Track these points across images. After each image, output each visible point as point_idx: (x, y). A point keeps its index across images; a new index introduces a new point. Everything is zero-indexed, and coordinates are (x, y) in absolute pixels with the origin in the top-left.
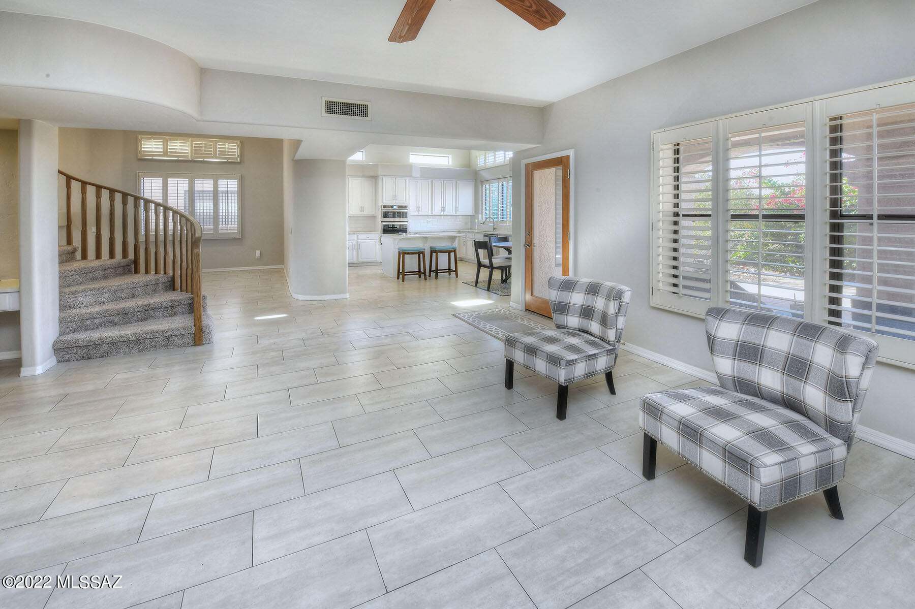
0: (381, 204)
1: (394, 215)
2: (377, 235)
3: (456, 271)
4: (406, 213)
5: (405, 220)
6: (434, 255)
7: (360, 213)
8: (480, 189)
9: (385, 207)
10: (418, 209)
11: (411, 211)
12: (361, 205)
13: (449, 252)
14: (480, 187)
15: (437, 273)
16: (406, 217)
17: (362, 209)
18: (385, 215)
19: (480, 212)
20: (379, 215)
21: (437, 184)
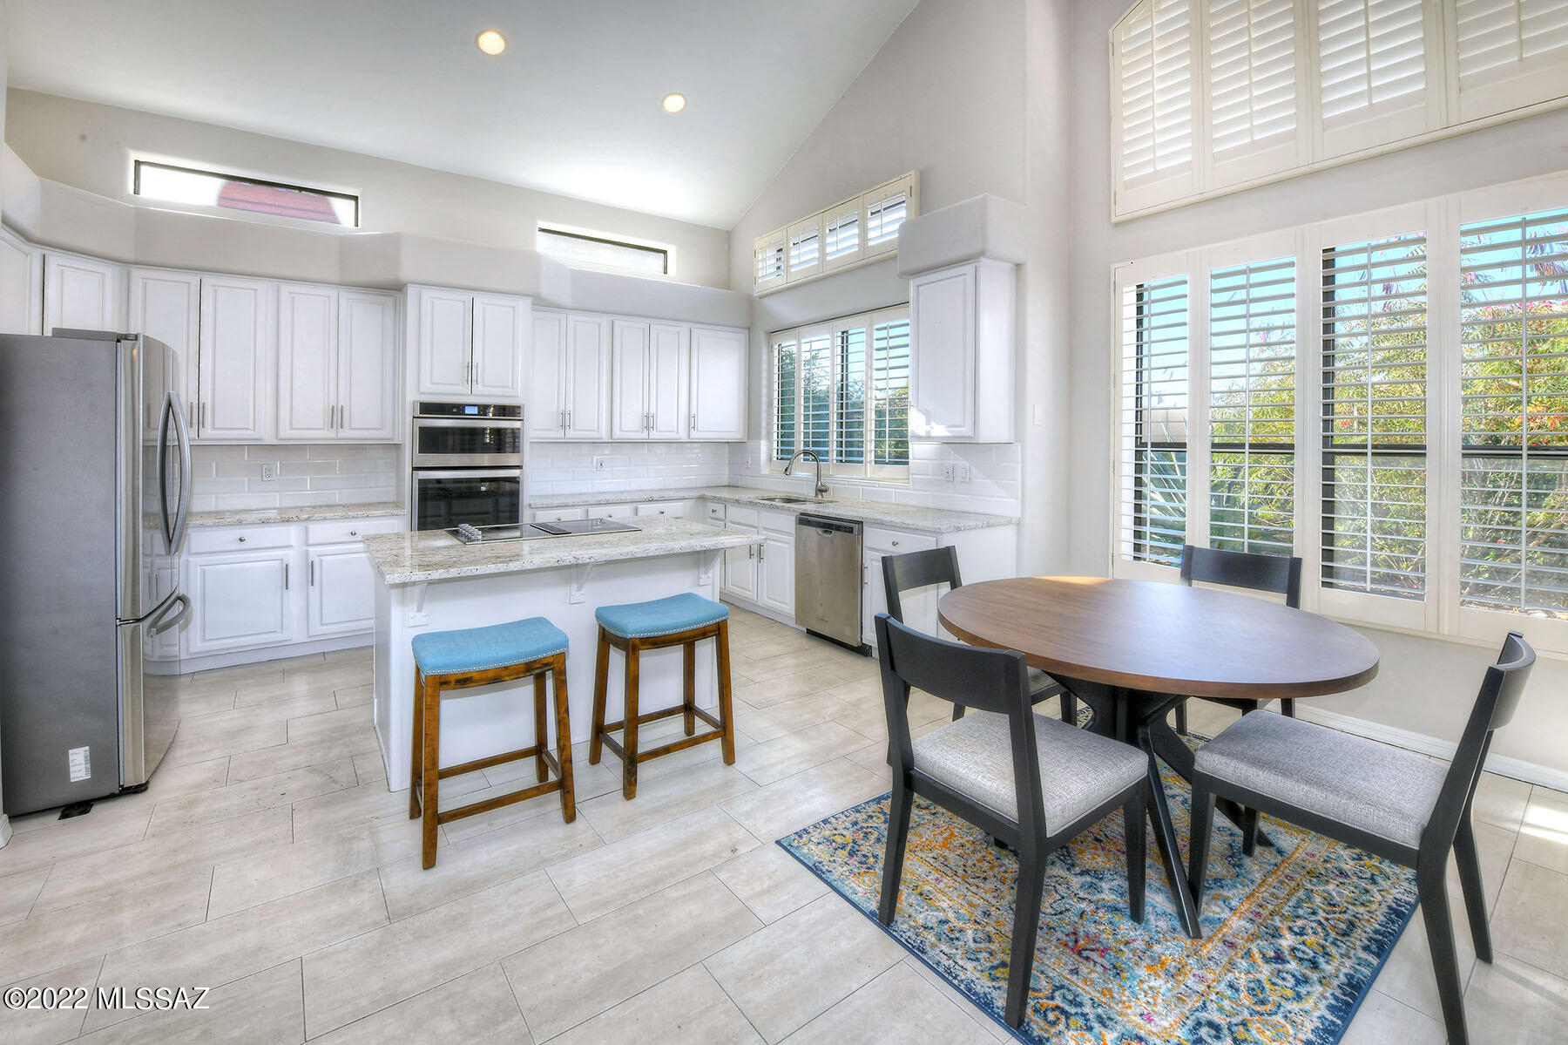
0: (413, 396)
1: (469, 440)
2: (397, 523)
3: (724, 729)
4: (515, 434)
5: (511, 459)
6: (617, 659)
7: (325, 435)
8: (765, 358)
9: (428, 409)
10: (564, 421)
11: (534, 426)
12: (333, 402)
13: (687, 641)
14: (765, 350)
15: (632, 760)
16: (515, 448)
17: (336, 416)
18: (431, 441)
19: (764, 432)
20: (407, 438)
21: (630, 333)
